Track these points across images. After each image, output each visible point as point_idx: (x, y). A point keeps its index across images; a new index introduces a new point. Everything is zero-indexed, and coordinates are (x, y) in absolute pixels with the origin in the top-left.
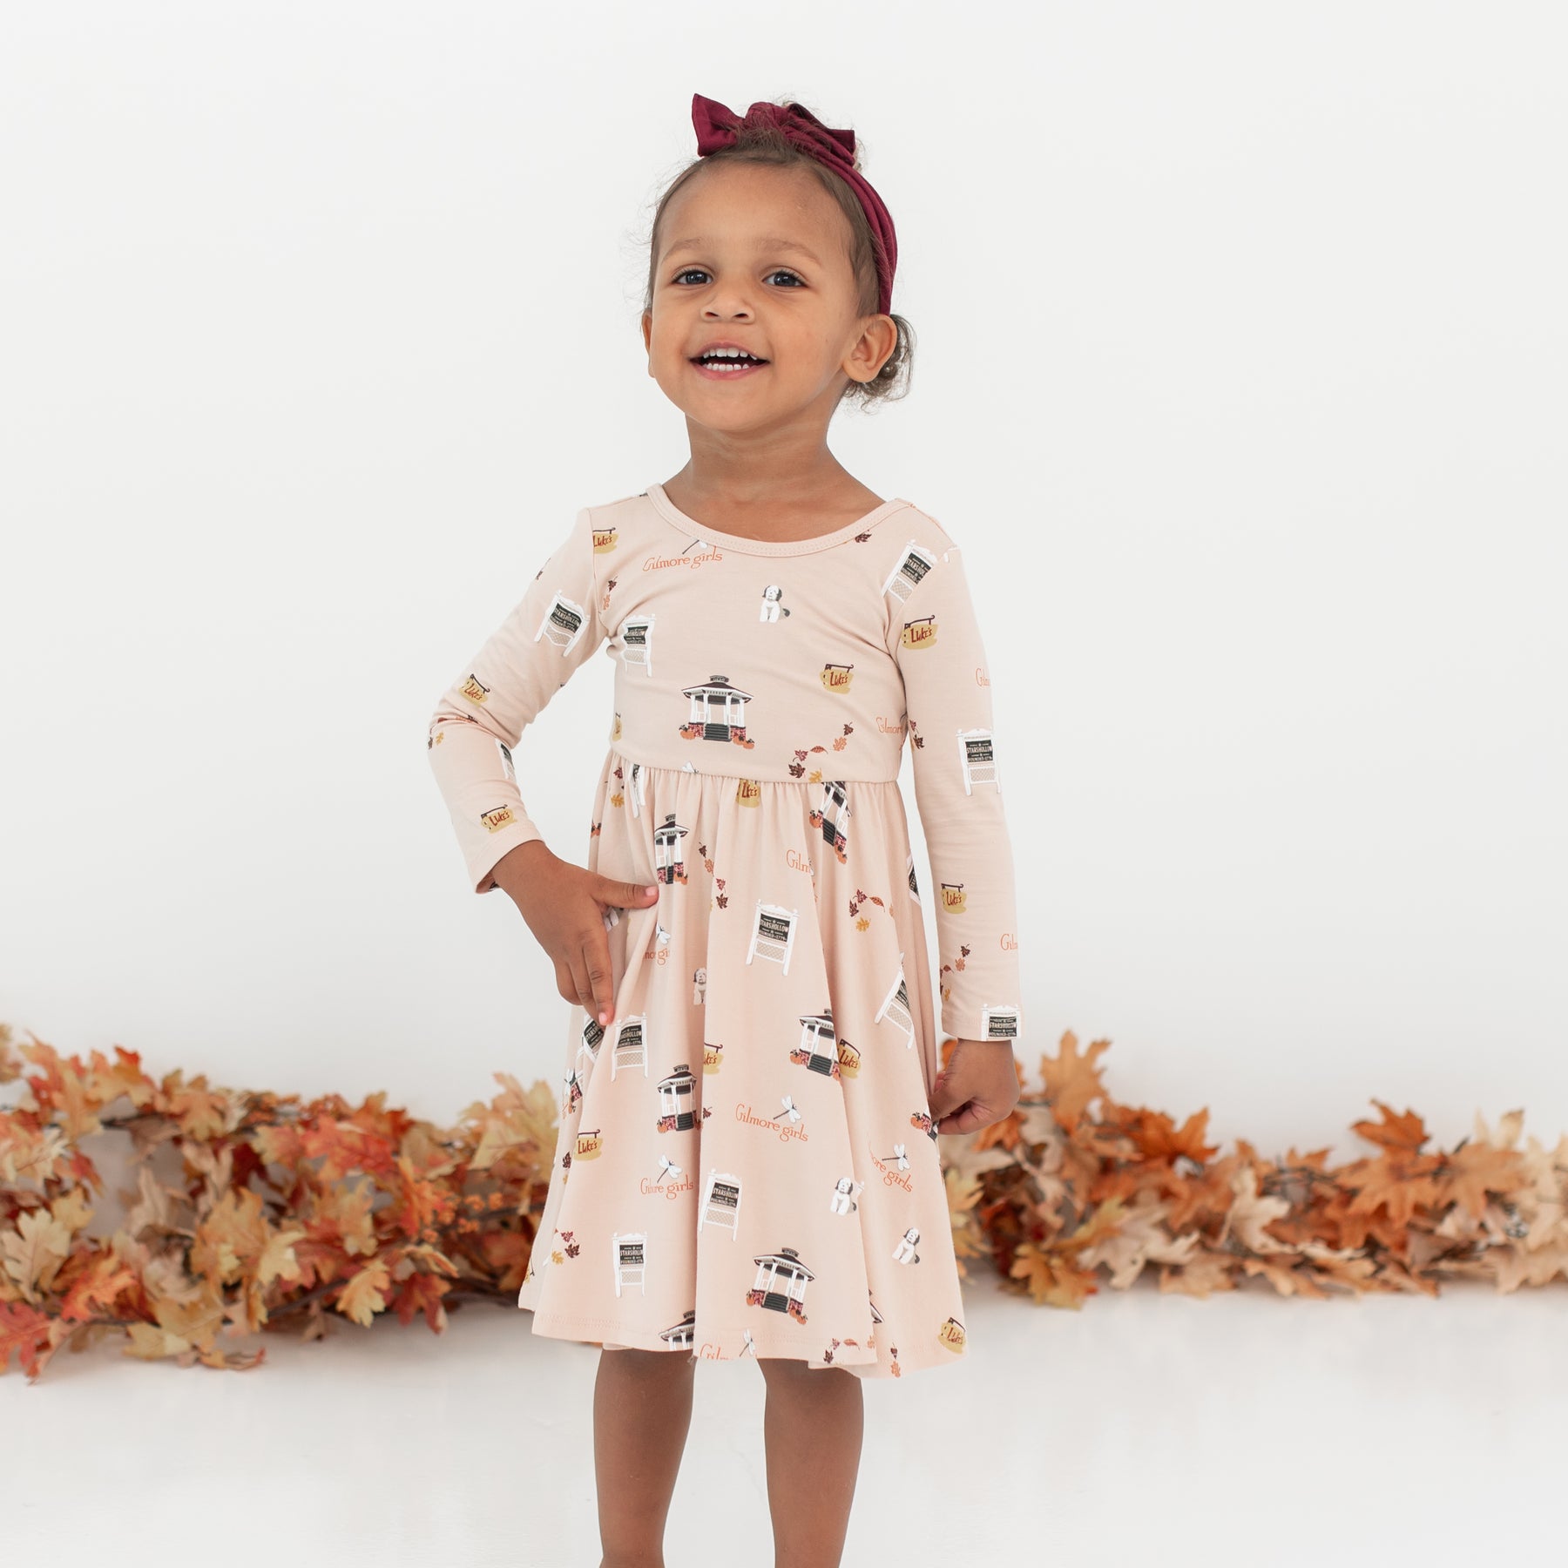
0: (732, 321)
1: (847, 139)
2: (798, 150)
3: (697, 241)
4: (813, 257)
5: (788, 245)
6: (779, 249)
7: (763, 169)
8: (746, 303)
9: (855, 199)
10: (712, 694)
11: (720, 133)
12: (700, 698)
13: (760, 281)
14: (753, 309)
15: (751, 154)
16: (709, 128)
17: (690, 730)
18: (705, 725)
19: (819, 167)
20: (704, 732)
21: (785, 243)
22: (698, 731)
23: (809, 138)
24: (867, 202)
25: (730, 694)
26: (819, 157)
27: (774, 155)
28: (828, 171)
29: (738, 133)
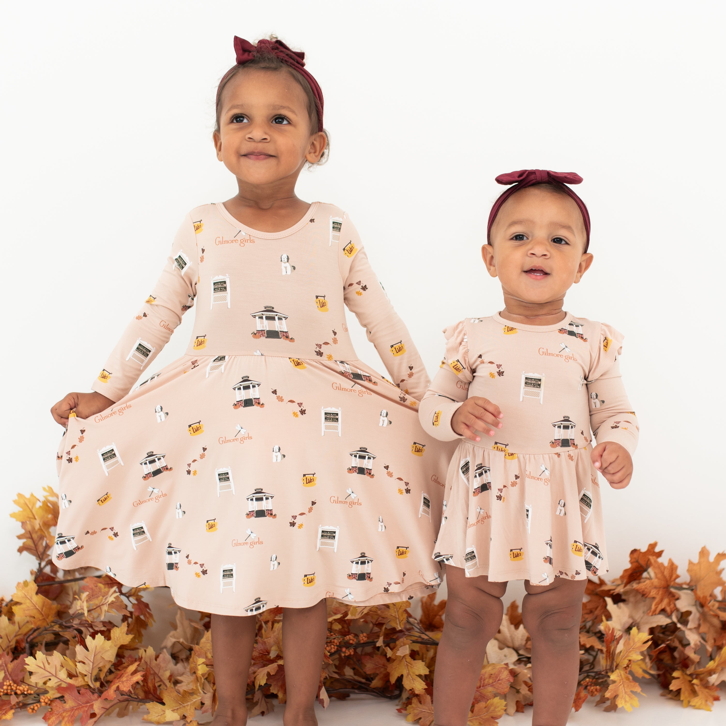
0: (260, 142)
1: (301, 55)
2: (281, 62)
3: (242, 105)
4: (293, 112)
5: (283, 107)
6: (279, 109)
7: (268, 73)
8: (266, 133)
9: (307, 83)
10: (267, 315)
11: (246, 54)
12: (261, 318)
13: (270, 122)
14: (269, 135)
15: (262, 65)
16: (241, 52)
17: (258, 334)
18: (266, 331)
19: (291, 69)
20: (266, 334)
21: (281, 106)
22: (262, 334)
23: (287, 57)
24: (312, 84)
25: (276, 315)
26: (291, 65)
27: (273, 65)
28: (295, 71)
29: (255, 53)
